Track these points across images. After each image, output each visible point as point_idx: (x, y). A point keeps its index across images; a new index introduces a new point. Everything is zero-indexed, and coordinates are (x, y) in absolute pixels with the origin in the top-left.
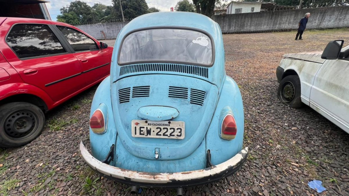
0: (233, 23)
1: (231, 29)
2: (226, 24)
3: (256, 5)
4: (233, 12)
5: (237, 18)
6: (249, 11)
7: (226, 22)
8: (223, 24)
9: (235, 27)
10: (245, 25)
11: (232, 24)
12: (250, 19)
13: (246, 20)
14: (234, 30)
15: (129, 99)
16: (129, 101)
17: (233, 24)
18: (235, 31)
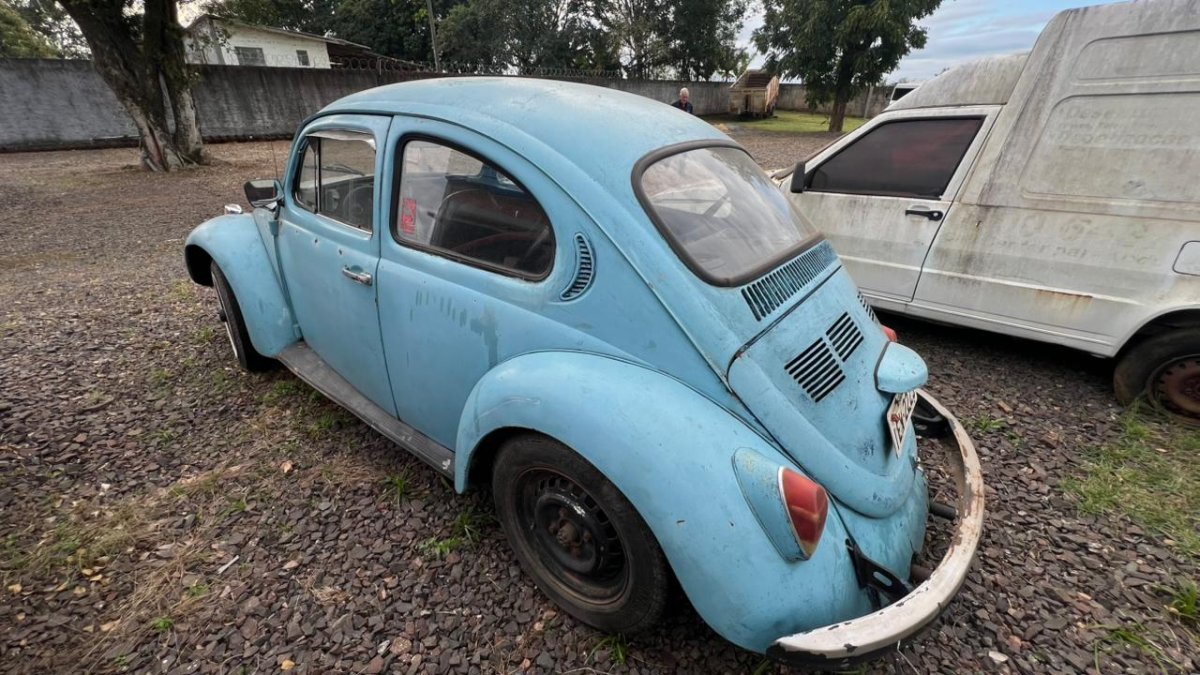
0: (258, 101)
1: (260, 122)
2: (227, 102)
3: (311, 43)
4: (231, 60)
5: (265, 82)
6: (294, 63)
7: (226, 96)
8: (216, 102)
9: (271, 116)
10: (305, 109)
11: (254, 104)
12: (315, 89)
13: (302, 92)
14: (274, 126)
15: (840, 372)
16: (844, 377)
17: (261, 105)
18: (278, 130)
